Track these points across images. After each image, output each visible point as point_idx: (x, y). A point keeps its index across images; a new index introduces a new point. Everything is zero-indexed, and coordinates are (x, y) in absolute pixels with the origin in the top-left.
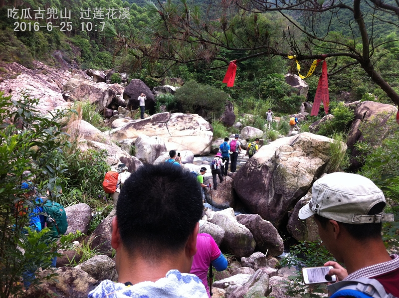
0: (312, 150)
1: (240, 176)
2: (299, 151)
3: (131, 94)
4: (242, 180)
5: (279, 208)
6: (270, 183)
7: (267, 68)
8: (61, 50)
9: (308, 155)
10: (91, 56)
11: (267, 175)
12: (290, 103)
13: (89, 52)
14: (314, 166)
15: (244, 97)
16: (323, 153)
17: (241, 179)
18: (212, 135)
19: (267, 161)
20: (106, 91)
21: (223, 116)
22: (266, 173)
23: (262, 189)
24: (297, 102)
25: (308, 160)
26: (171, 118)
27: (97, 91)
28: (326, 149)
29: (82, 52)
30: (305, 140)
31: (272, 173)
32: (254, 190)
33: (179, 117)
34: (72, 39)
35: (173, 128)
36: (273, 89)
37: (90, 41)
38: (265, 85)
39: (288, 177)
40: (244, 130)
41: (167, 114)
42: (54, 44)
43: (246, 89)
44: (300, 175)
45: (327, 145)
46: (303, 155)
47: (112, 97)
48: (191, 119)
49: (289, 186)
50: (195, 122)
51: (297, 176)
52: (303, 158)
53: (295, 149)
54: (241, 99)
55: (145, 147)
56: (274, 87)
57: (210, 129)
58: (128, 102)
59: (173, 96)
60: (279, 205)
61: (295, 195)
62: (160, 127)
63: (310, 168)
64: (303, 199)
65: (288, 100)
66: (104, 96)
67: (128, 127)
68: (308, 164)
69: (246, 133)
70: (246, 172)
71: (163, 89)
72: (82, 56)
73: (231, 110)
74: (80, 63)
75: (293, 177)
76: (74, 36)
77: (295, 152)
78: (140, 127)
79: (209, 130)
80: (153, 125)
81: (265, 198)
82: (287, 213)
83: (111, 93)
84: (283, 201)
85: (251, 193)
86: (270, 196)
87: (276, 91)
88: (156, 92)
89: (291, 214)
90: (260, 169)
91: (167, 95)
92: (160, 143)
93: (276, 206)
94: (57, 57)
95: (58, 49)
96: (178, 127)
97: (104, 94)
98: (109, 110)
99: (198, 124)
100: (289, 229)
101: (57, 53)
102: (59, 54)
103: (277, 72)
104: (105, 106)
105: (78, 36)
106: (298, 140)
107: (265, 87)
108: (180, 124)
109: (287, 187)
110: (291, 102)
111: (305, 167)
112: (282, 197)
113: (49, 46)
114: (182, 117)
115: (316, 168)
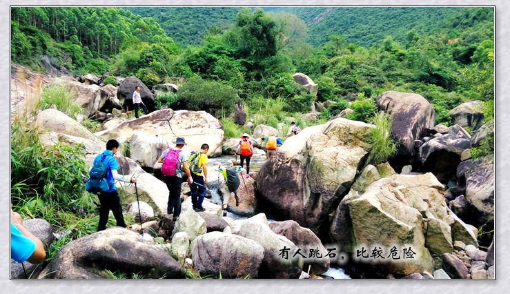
0: (350, 137)
1: (264, 173)
2: (335, 139)
3: (127, 93)
4: (268, 180)
5: (318, 211)
6: (303, 181)
7: (275, 68)
8: (48, 55)
9: (346, 143)
10: (84, 63)
11: (299, 171)
12: (301, 101)
13: (82, 59)
14: (356, 157)
15: (253, 97)
16: (364, 141)
17: (266, 178)
18: (223, 133)
19: (297, 154)
20: (97, 91)
21: (233, 115)
22: (297, 168)
23: (293, 188)
24: (307, 100)
25: (346, 150)
26: (175, 115)
27: (87, 91)
28: (367, 136)
29: (74, 58)
30: (341, 126)
31: (305, 168)
32: (284, 190)
33: (183, 114)
34: (62, 45)
35: (178, 126)
36: (282, 88)
37: (83, 47)
38: (273, 84)
39: (326, 171)
40: (258, 129)
41: (169, 111)
42: (39, 48)
43: (254, 89)
44: (340, 168)
45: (368, 132)
46: (340, 144)
47: (105, 99)
48: (198, 115)
49: (328, 183)
50: (202, 119)
51: (336, 170)
52: (340, 147)
53: (329, 138)
54: (249, 100)
55: (142, 147)
56: (283, 86)
57: (220, 126)
58: (123, 101)
59: (175, 95)
60: (317, 207)
61: (337, 194)
62: (161, 125)
63: (350, 159)
64: (346, 197)
65: (299, 99)
66: (95, 98)
67: (122, 126)
68: (348, 154)
69: (260, 132)
70: (272, 168)
71: (163, 88)
72: (73, 63)
73: (240, 108)
74: (71, 70)
75: (331, 171)
76: (63, 41)
77: (330, 141)
78: (137, 126)
79: (220, 128)
80: (153, 123)
81: (298, 199)
82: (328, 217)
83: (103, 94)
84: (323, 202)
85: (280, 194)
86: (304, 197)
87: (286, 90)
88: (156, 91)
89: (334, 217)
90: (288, 164)
91: (169, 94)
92: (161, 142)
93: (313, 208)
94: (43, 62)
95: (44, 54)
96: (183, 125)
97: (95, 95)
98: (101, 113)
99: (206, 121)
100: (333, 237)
101: (43, 58)
102: (46, 58)
103: (285, 71)
104: (96, 109)
105: (69, 41)
106: (332, 127)
107: (274, 86)
108: (185, 121)
109: (325, 184)
110: (303, 101)
111: (345, 158)
112: (321, 197)
113: (33, 49)
114: (187, 115)
115: (358, 159)
